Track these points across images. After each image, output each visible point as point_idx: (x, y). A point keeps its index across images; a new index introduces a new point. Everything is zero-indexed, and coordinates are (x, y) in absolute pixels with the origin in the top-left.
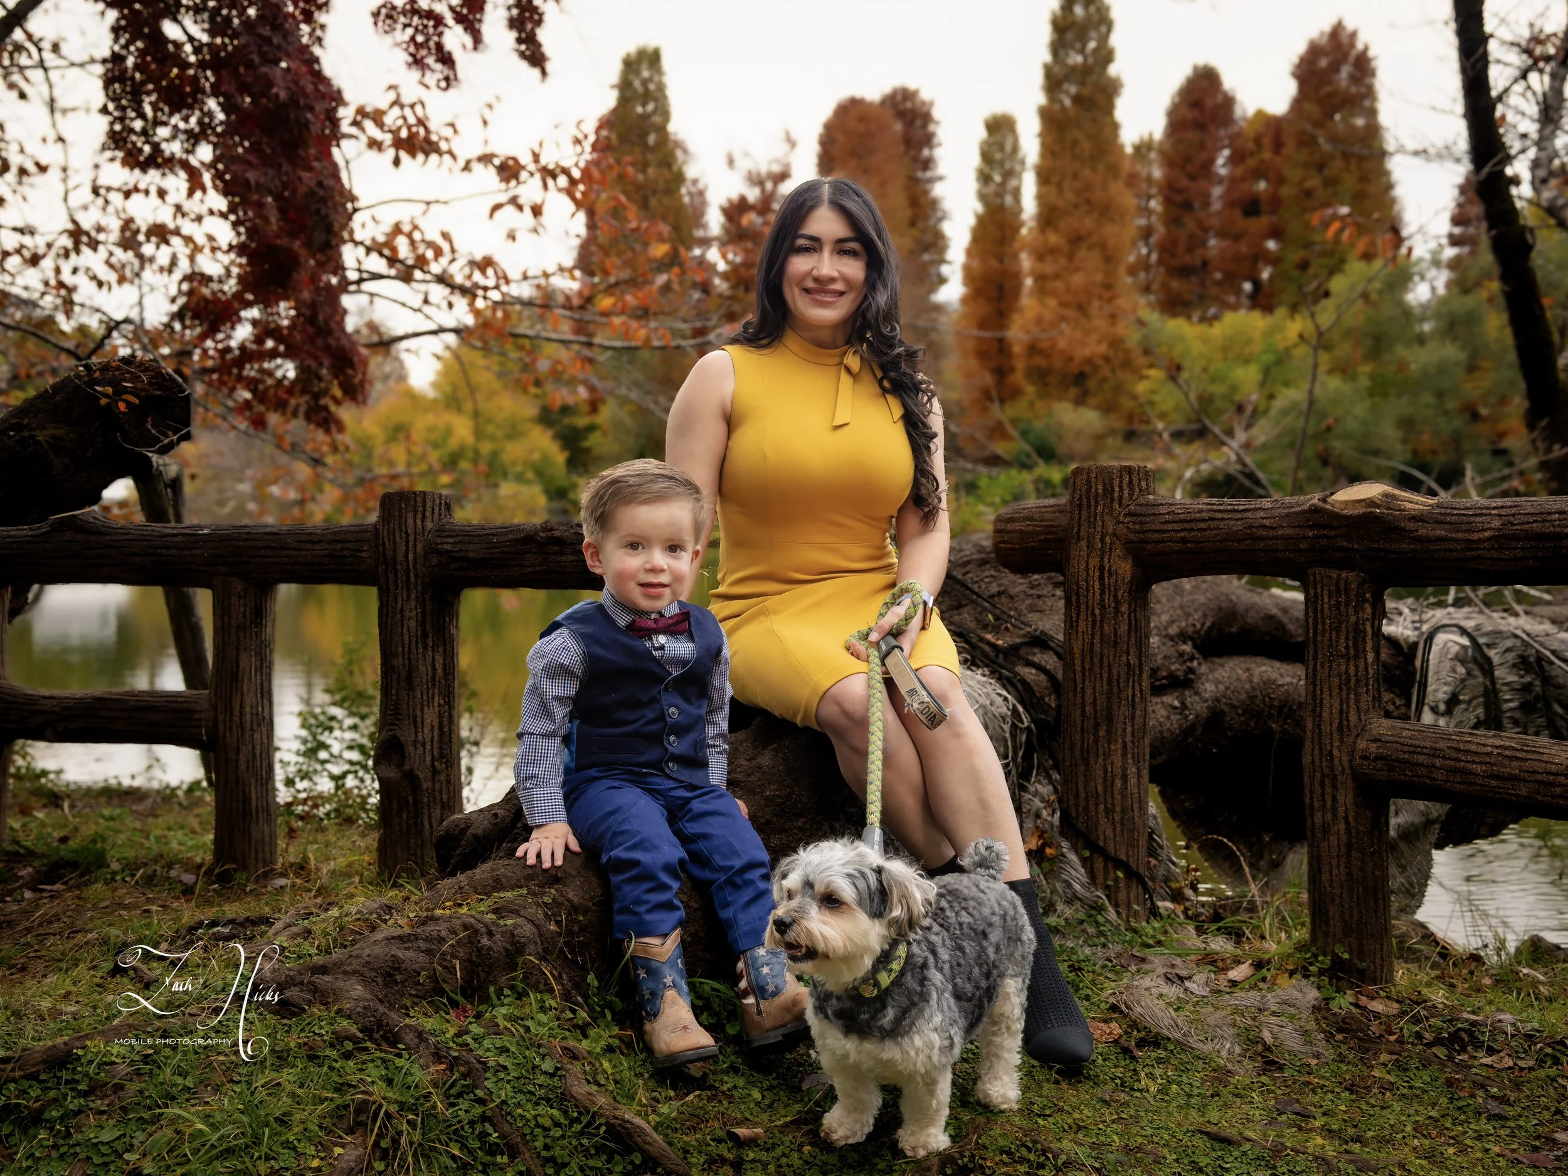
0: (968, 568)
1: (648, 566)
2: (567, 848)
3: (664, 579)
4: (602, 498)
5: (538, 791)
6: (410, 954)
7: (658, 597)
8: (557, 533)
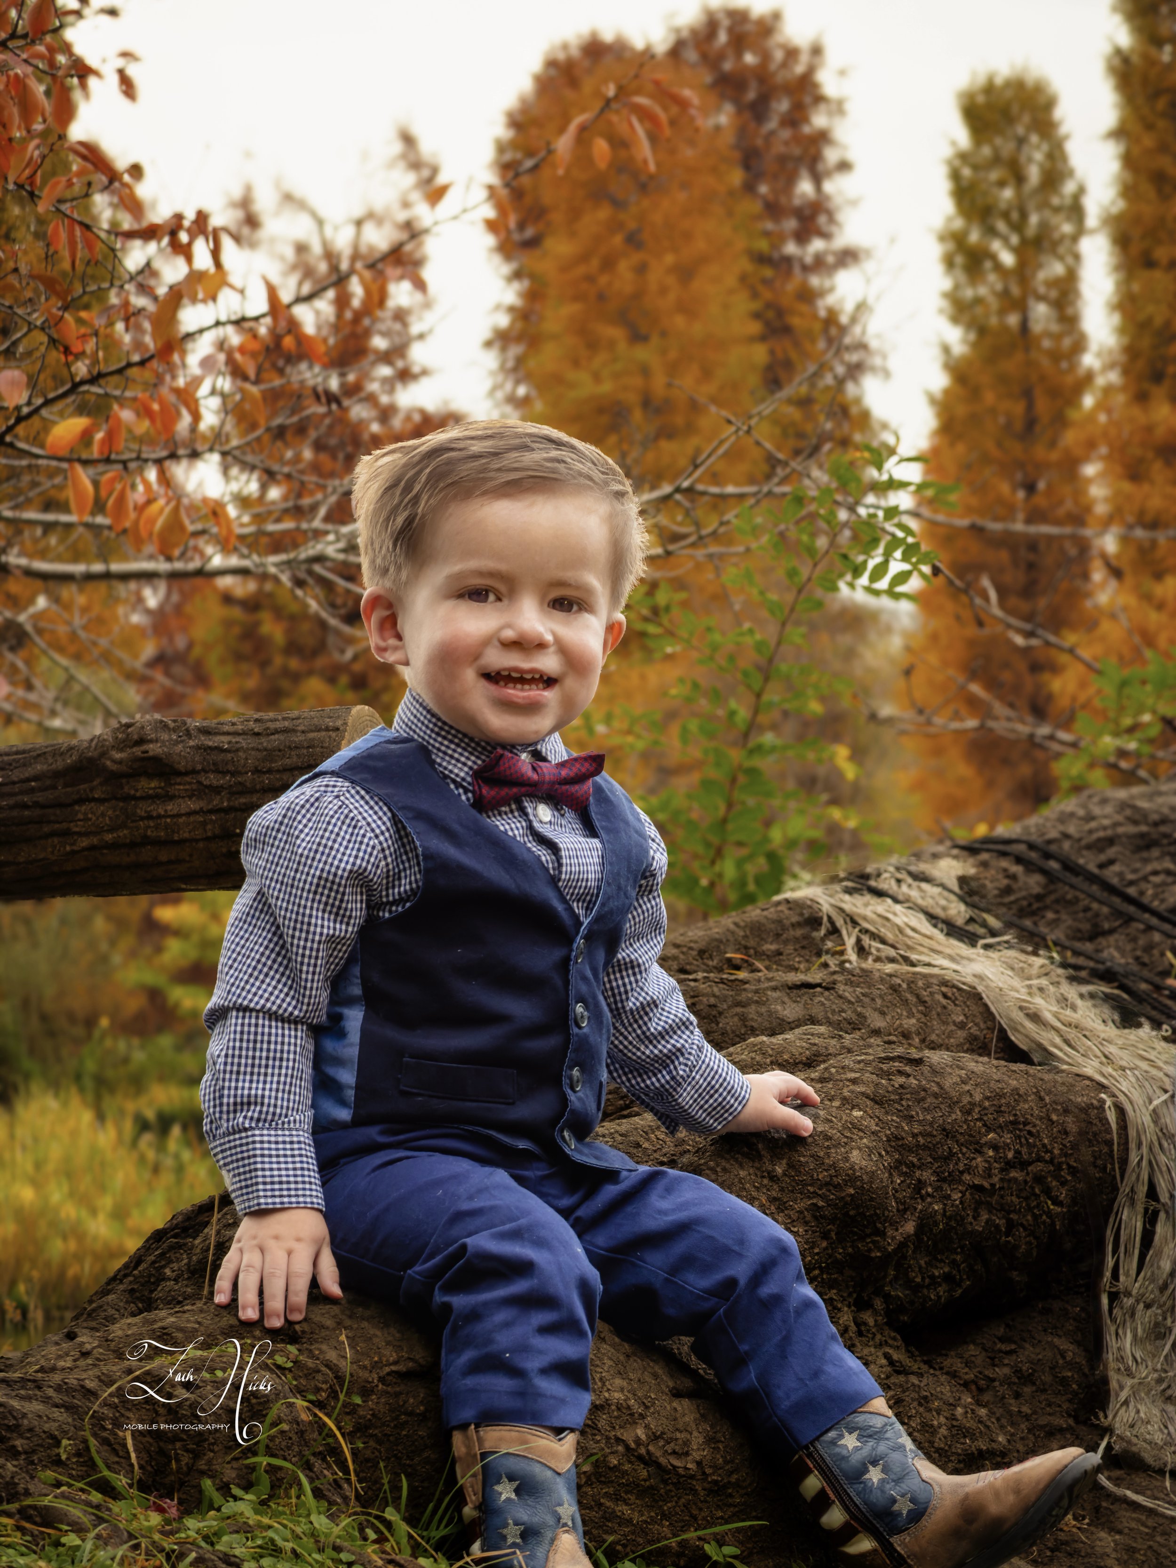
0: (1112, 852)
1: (509, 634)
2: (314, 1283)
3: (549, 663)
4: (408, 488)
5: (262, 1135)
6: (36, 1407)
7: (532, 708)
8: (154, 749)
